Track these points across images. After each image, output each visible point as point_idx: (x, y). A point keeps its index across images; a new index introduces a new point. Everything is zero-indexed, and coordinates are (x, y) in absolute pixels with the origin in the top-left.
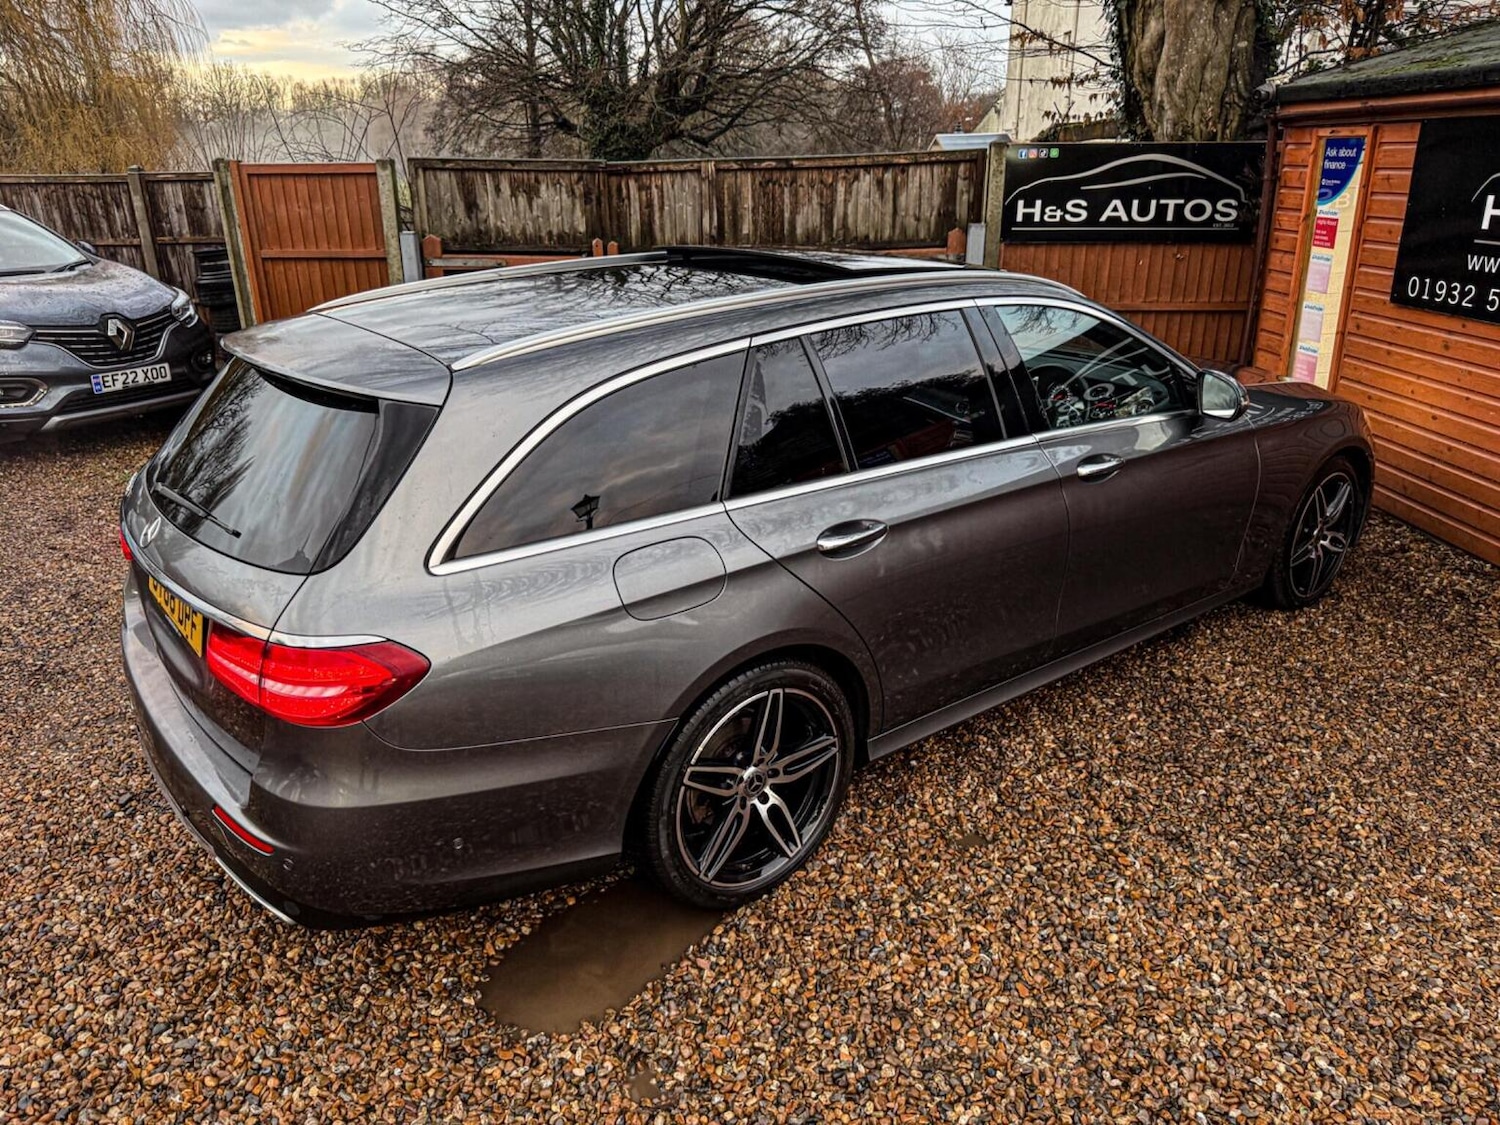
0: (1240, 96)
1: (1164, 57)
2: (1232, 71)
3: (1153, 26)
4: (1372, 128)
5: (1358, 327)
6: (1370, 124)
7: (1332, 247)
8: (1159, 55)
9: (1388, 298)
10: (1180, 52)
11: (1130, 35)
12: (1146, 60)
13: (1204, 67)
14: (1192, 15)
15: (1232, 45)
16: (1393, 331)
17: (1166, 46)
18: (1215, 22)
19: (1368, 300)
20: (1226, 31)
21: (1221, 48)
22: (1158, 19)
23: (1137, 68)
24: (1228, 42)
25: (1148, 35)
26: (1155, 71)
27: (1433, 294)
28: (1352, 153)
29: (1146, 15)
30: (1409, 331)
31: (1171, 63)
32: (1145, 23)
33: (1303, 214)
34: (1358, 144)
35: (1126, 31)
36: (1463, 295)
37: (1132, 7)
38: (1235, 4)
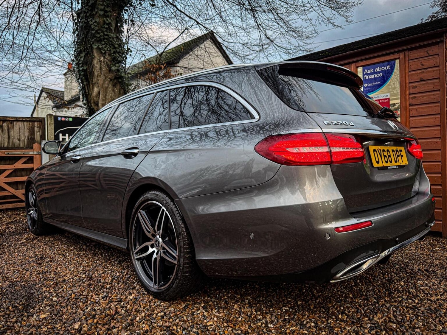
1: (100, 98)
3: (96, 90)
10: (105, 97)
11: (88, 92)
12: (95, 99)
14: (107, 87)
17: (101, 95)
18: (113, 90)
20: (117, 93)
22: (97, 87)
23: (92, 101)
25: (94, 92)
26: (98, 102)
29: (93, 86)
31: (103, 100)
32: (93, 88)
35: (87, 91)
37: (88, 84)
38: (118, 86)
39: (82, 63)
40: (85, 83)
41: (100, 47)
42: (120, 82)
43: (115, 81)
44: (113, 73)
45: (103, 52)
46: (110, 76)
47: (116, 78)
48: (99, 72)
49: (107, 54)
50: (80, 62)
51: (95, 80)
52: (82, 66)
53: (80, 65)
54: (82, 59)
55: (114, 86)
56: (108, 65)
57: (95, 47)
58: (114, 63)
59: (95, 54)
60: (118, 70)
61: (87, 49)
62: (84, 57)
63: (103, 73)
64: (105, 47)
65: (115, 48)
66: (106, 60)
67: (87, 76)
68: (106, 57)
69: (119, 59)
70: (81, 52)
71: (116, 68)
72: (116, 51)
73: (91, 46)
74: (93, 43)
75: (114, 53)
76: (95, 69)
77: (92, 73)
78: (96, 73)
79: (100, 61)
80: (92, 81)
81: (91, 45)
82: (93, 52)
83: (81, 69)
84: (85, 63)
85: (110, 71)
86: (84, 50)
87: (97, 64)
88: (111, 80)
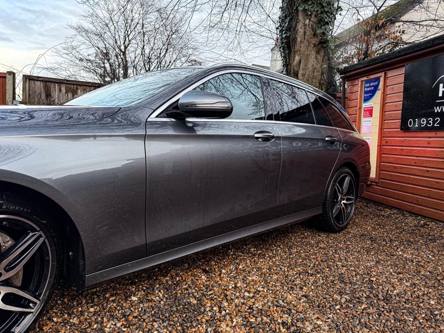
0: (325, 81)
1: (301, 67)
2: (322, 74)
3: (297, 58)
4: (383, 73)
5: (387, 142)
6: (382, 72)
7: (371, 116)
8: (299, 67)
9: (399, 130)
10: (306, 66)
11: (289, 62)
12: (295, 68)
13: (314, 72)
14: (310, 54)
15: (322, 66)
16: (402, 141)
17: (302, 64)
18: (316, 58)
19: (390, 132)
20: (320, 61)
21: (319, 66)
22: (298, 55)
23: (292, 71)
24: (321, 64)
25: (295, 60)
26: (298, 72)
27: (420, 124)
28: (376, 83)
29: (294, 54)
30: (410, 140)
31: (303, 69)
32: (294, 57)
33: (358, 107)
34: (378, 79)
35: (288, 60)
36: (434, 122)
37: (290, 53)
38: (322, 53)
39: (286, 30)
40: (287, 52)
41: (307, 8)
42: (325, 47)
43: (320, 46)
44: (317, 38)
45: (309, 13)
46: (315, 41)
47: (321, 43)
48: (303, 38)
49: (313, 16)
50: (284, 29)
51: (297, 47)
52: (285, 33)
53: (284, 32)
54: (286, 25)
55: (318, 52)
56: (313, 29)
57: (300, 9)
58: (320, 26)
59: (300, 17)
60: (324, 34)
61: (293, 13)
62: (289, 22)
63: (306, 38)
64: (312, 8)
65: (323, 7)
66: (311, 22)
67: (290, 43)
68: (312, 19)
69: (326, 20)
70: (286, 17)
71: (322, 31)
72: (324, 10)
73: (297, 9)
74: (299, 5)
75: (322, 13)
76: (298, 35)
77: (295, 39)
78: (299, 39)
79: (305, 25)
80: (294, 49)
81: (297, 7)
82: (298, 16)
83: (284, 36)
84: (288, 29)
85: (315, 35)
86: (290, 14)
87: (301, 29)
88: (315, 46)
